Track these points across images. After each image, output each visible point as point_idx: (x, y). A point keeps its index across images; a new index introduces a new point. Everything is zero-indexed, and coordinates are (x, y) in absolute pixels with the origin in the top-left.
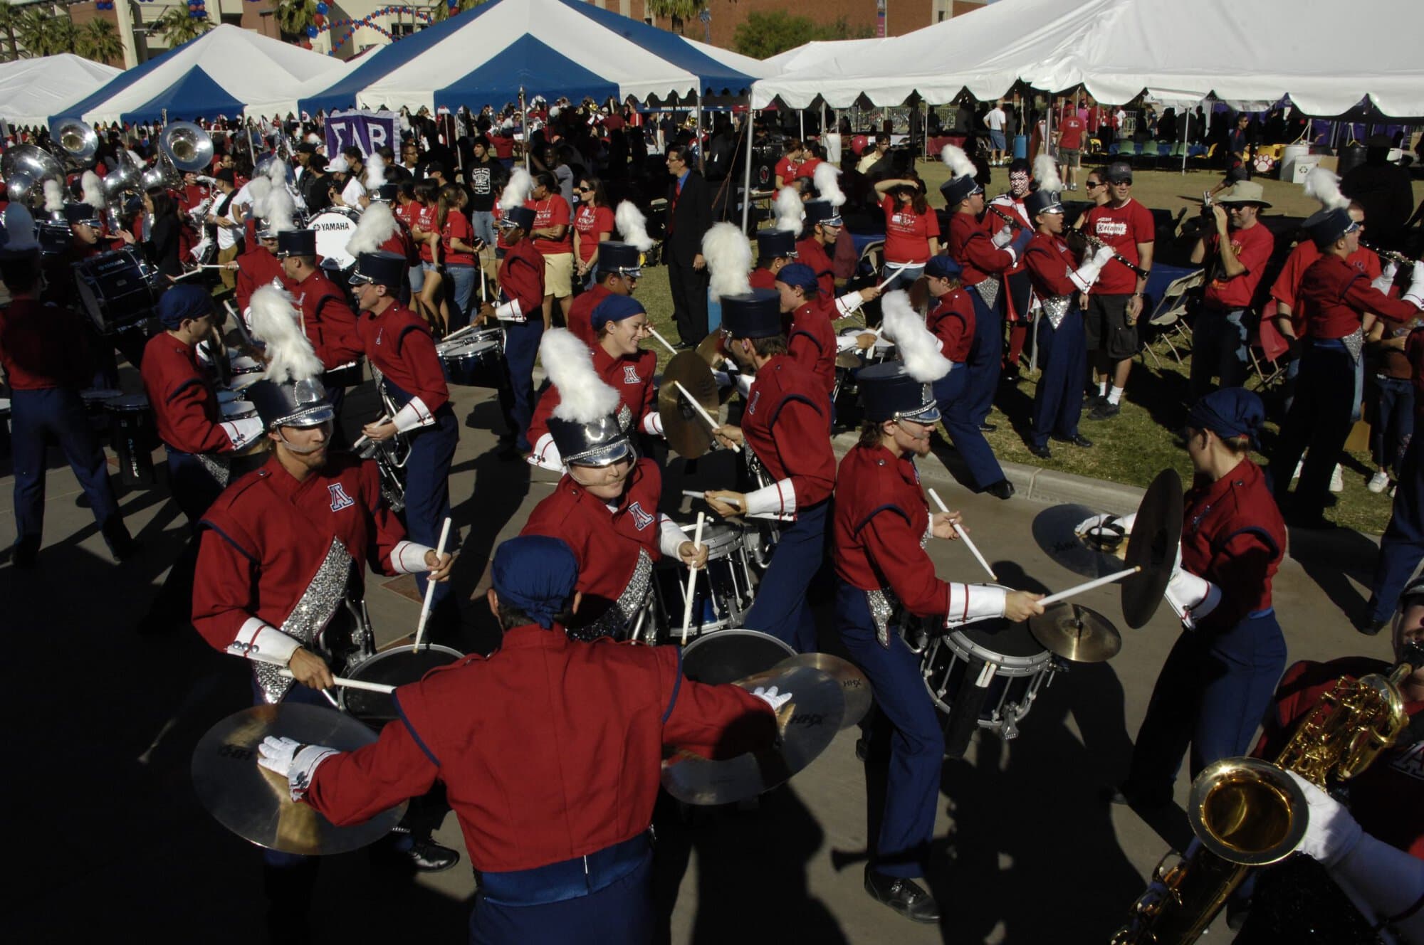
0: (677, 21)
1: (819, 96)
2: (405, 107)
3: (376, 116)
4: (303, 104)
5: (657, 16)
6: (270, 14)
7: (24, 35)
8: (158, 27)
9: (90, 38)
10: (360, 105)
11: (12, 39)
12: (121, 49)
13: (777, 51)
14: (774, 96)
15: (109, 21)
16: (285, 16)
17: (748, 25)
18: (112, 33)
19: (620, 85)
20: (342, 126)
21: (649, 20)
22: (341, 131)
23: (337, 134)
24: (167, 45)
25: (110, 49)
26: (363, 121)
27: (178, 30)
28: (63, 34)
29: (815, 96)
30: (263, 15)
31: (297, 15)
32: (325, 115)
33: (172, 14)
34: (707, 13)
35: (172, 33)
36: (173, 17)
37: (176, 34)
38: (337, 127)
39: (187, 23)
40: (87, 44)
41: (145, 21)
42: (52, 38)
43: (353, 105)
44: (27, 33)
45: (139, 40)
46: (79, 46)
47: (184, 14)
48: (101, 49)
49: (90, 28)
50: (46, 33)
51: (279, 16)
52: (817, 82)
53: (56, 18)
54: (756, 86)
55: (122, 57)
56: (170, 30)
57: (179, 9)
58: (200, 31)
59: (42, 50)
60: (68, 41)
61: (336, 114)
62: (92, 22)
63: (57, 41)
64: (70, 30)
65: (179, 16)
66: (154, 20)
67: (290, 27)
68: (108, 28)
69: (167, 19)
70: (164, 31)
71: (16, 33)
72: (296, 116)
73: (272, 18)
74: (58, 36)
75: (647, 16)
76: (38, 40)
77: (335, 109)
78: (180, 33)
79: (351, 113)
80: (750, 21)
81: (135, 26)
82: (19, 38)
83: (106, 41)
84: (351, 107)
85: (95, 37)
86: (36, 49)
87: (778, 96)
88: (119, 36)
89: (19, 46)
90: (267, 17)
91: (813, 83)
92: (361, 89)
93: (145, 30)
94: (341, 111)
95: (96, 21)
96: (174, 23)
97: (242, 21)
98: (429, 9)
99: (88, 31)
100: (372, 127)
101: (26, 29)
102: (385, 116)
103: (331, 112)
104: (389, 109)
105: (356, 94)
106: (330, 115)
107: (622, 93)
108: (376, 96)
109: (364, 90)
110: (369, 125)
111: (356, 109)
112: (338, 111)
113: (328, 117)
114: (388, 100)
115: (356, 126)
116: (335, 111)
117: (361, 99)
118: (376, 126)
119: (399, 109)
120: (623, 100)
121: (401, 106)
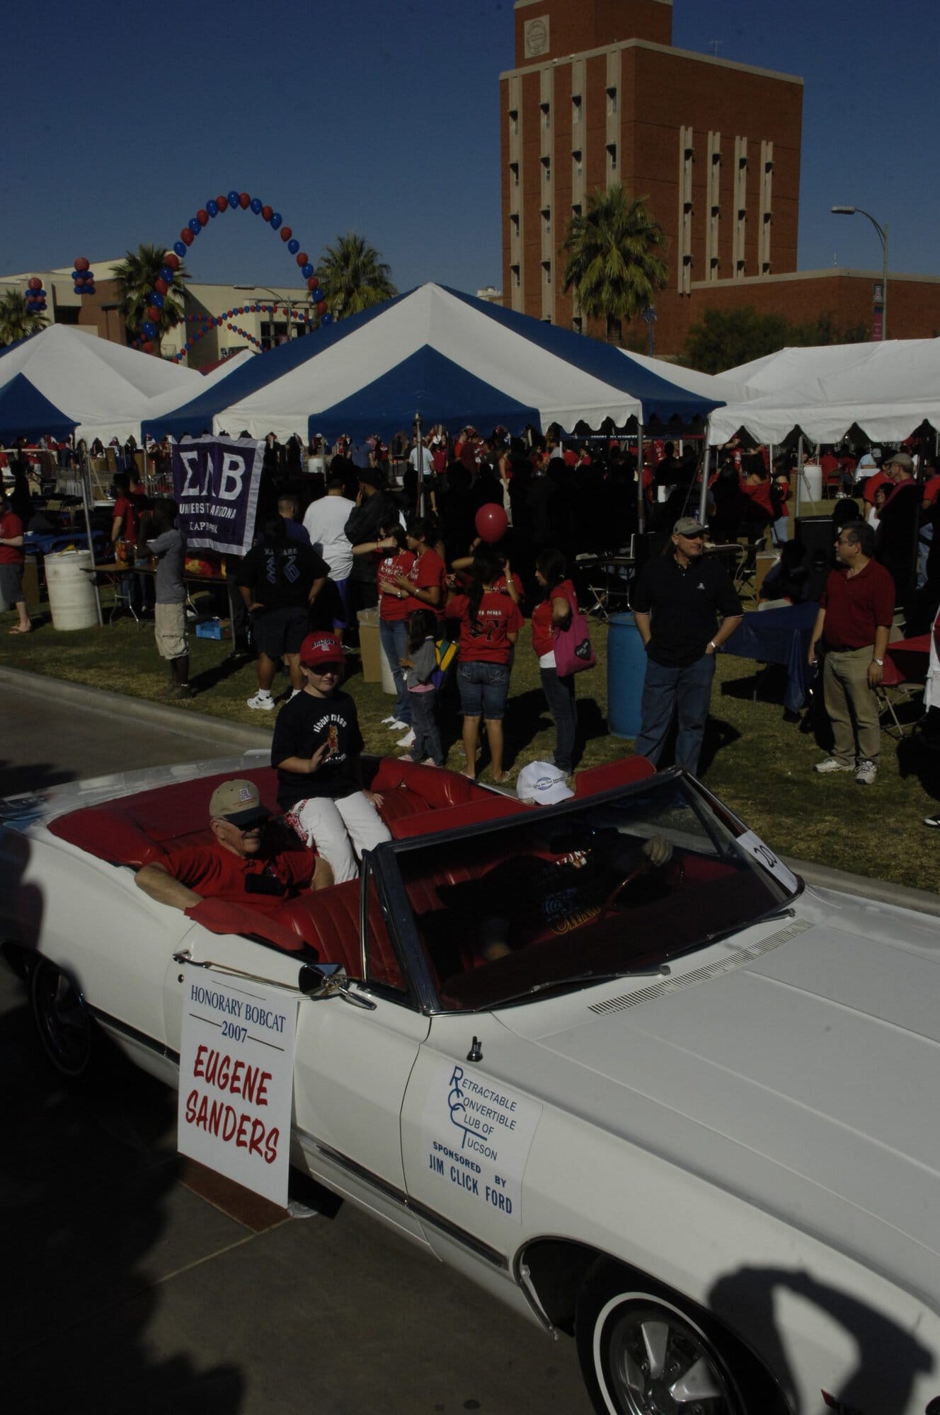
0: (614, 323)
1: (797, 428)
2: (272, 434)
3: (236, 445)
4: (149, 428)
5: (588, 315)
6: (113, 308)
10: (217, 430)
13: (740, 360)
14: (738, 428)
16: (132, 311)
17: (704, 326)
19: (541, 410)
20: (194, 455)
21: (578, 321)
22: (191, 461)
23: (187, 465)
26: (218, 450)
29: (790, 429)
30: (106, 309)
31: (146, 311)
34: (651, 312)
37: (1, 330)
38: (186, 456)
39: (13, 317)
43: (208, 430)
47: (11, 306)
51: (124, 310)
52: (795, 411)
54: (715, 415)
57: (5, 300)
58: (29, 327)
61: (187, 440)
67: (138, 324)
73: (116, 313)
75: (575, 315)
77: (186, 434)
79: (206, 439)
80: (706, 321)
84: (206, 432)
87: (742, 428)
90: (109, 312)
91: (788, 412)
92: (220, 410)
94: (194, 437)
97: (81, 316)
98: (307, 306)
100: (228, 458)
102: (247, 444)
103: (181, 438)
104: (253, 436)
105: (213, 416)
106: (179, 442)
107: (543, 421)
108: (238, 419)
109: (223, 412)
110: (225, 455)
111: (212, 435)
112: (189, 437)
113: (176, 443)
114: (252, 425)
115: (210, 455)
116: (185, 437)
117: (218, 424)
118: (233, 456)
119: (264, 437)
120: (545, 430)
121: (268, 434)
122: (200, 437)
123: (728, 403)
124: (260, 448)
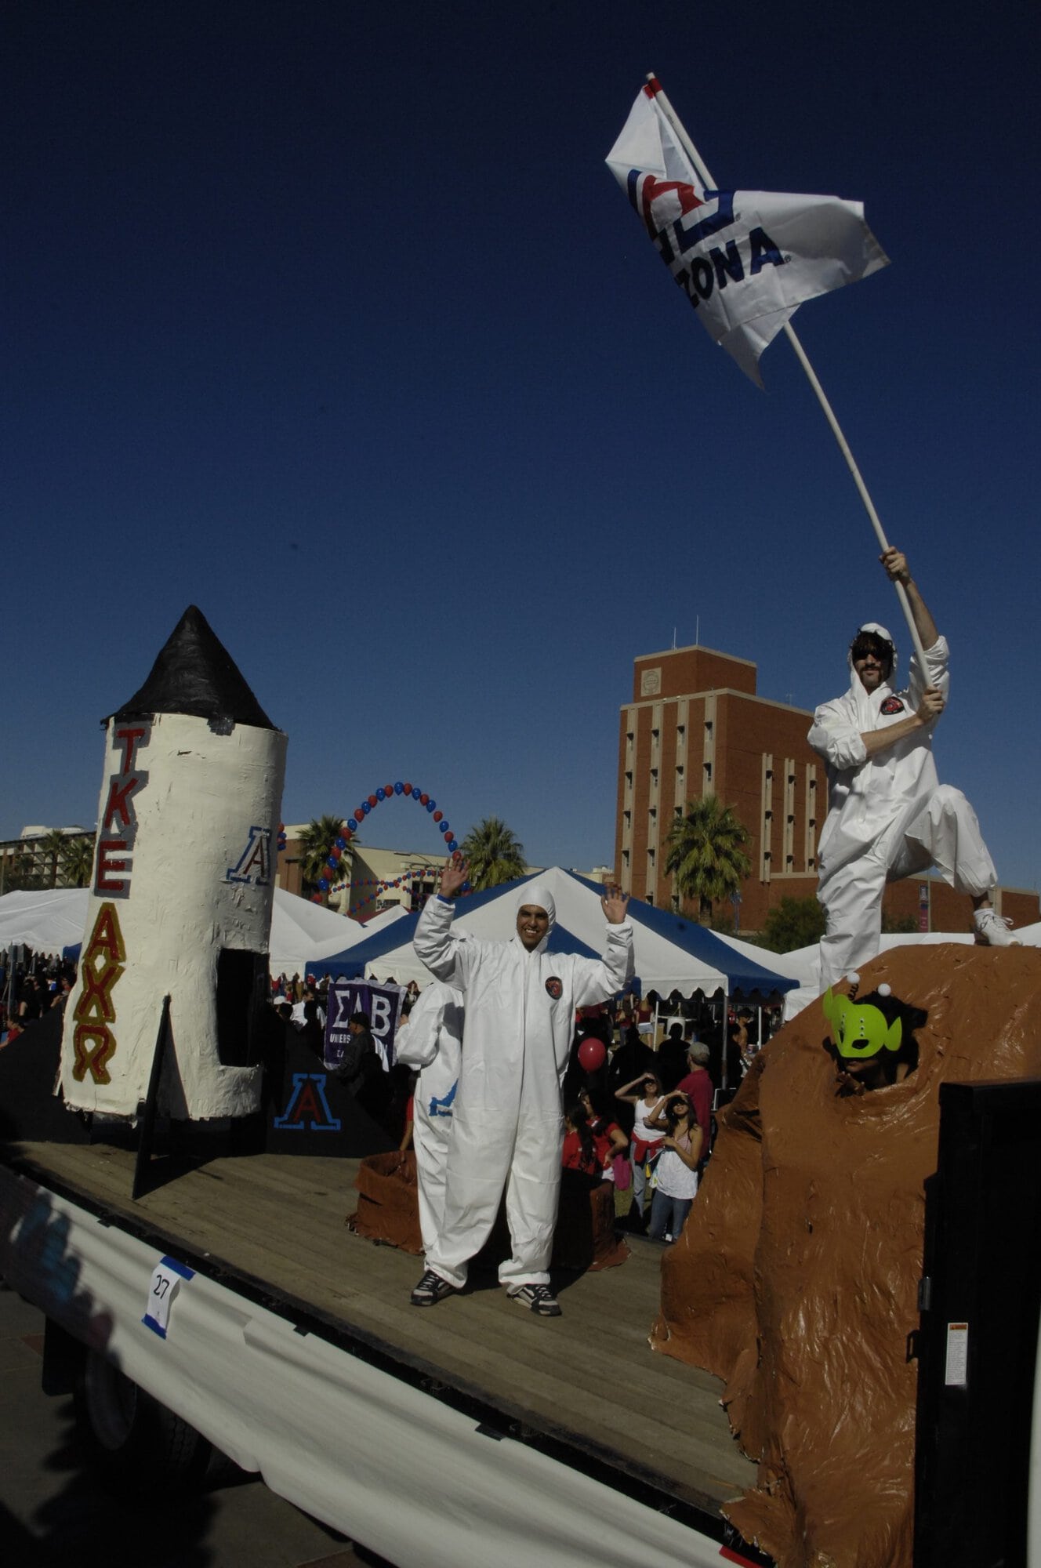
0: (706, 903)
2: (413, 982)
3: (383, 988)
4: (310, 967)
5: (685, 895)
6: (295, 861)
7: (66, 861)
10: (368, 975)
11: (55, 864)
16: (310, 866)
17: (782, 909)
19: (642, 979)
20: (346, 993)
21: (676, 899)
22: (344, 999)
23: (340, 1001)
26: (368, 992)
30: (289, 862)
31: (321, 866)
32: (331, 981)
34: (738, 896)
38: (341, 994)
43: (361, 974)
44: (70, 860)
50: (86, 861)
51: (304, 865)
54: (791, 995)
59: (77, 876)
61: (342, 981)
67: (313, 876)
71: (60, 859)
72: (302, 978)
73: (297, 866)
75: (674, 893)
76: (76, 867)
77: (342, 975)
79: (357, 981)
80: (782, 906)
82: (61, 863)
84: (359, 976)
86: (74, 874)
89: (59, 871)
90: (292, 864)
92: (371, 959)
94: (348, 979)
100: (376, 999)
101: (70, 857)
102: (393, 989)
103: (338, 978)
104: (398, 983)
105: (365, 963)
106: (336, 982)
107: (643, 988)
108: (385, 967)
109: (375, 960)
110: (374, 996)
111: (363, 978)
112: (345, 978)
113: (333, 982)
114: (397, 973)
115: (360, 995)
116: (342, 978)
117: (370, 969)
118: (381, 998)
119: (408, 982)
120: (644, 996)
121: (410, 981)
122: (353, 979)
123: (802, 983)
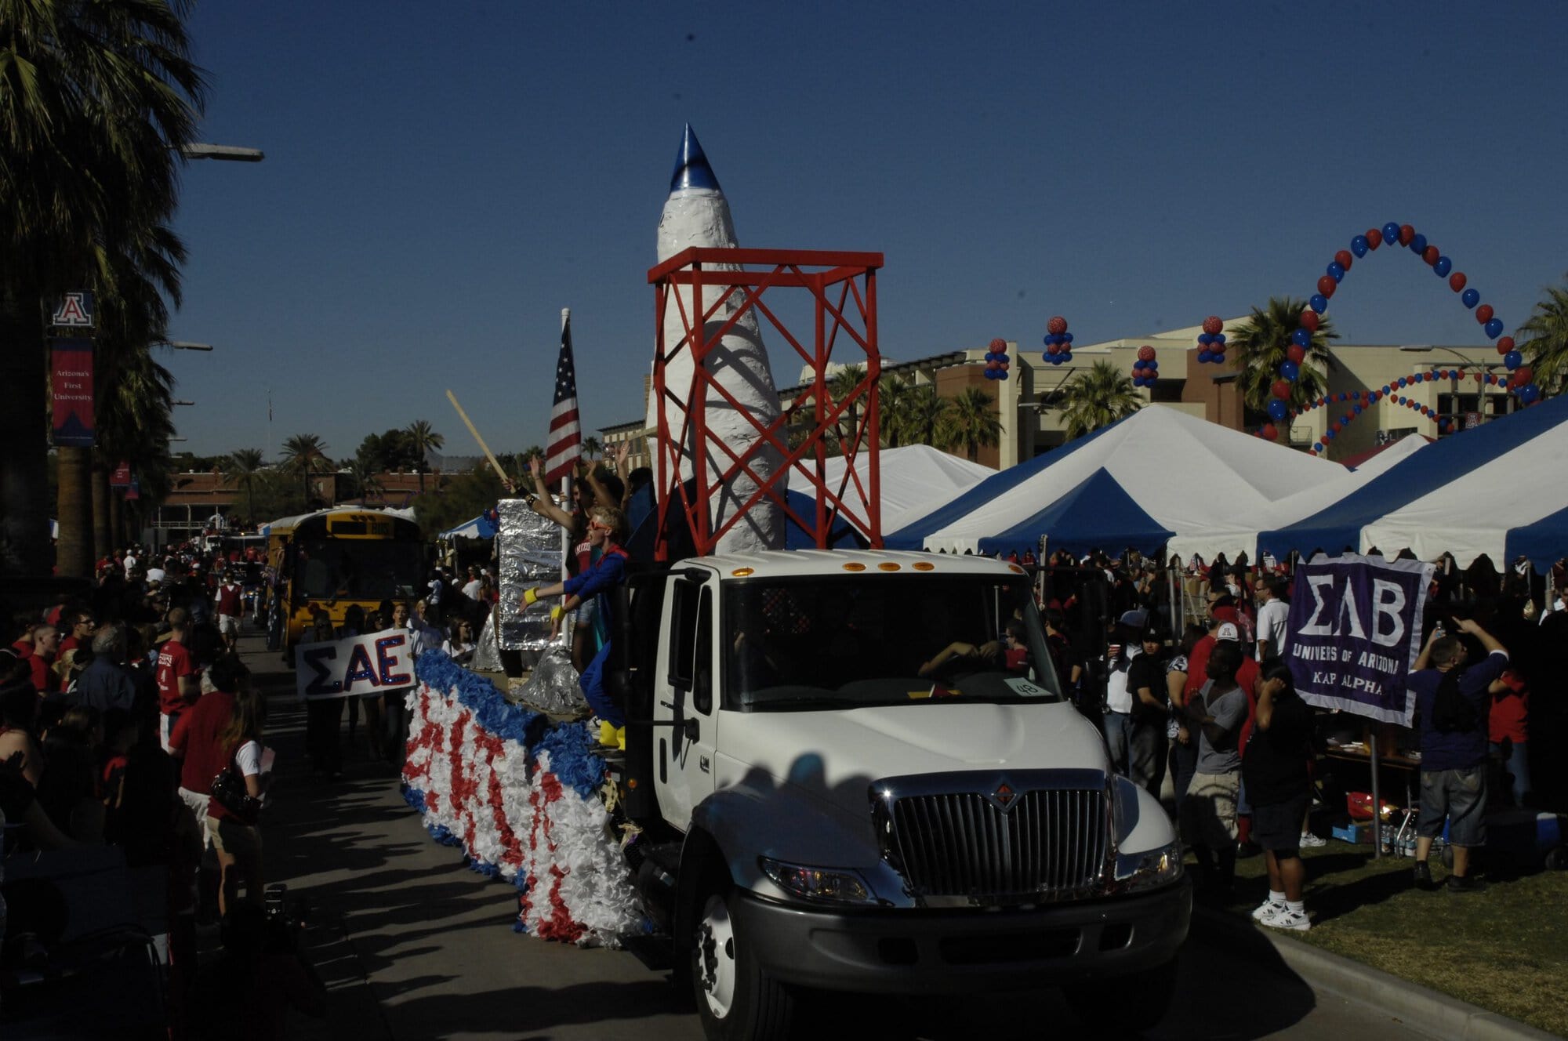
2: (1447, 554)
3: (1392, 568)
4: (1268, 541)
6: (1229, 379)
8: (1054, 400)
9: (957, 417)
10: (1365, 547)
11: (853, 417)
12: (997, 432)
15: (987, 392)
16: (1255, 384)
18: (987, 409)
20: (1328, 580)
22: (1323, 589)
23: (1316, 593)
24: (1065, 426)
25: (982, 432)
26: (1365, 576)
27: (1084, 404)
28: (921, 411)
30: (1219, 381)
31: (1274, 383)
32: (1301, 561)
33: (1079, 381)
35: (1075, 410)
36: (1077, 386)
37: (1081, 411)
38: (1316, 581)
39: (1099, 396)
40: (950, 424)
41: (1037, 391)
42: (906, 416)
43: (1353, 546)
45: (1026, 420)
46: (939, 428)
47: (1097, 382)
48: (970, 433)
49: (958, 401)
50: (899, 408)
51: (1244, 384)
53: (916, 389)
55: (996, 443)
56: (1072, 405)
57: (1089, 373)
58: (1117, 408)
59: (889, 433)
60: (925, 422)
61: (1320, 559)
62: (963, 393)
63: (912, 421)
64: (932, 405)
65: (1089, 385)
66: (1051, 390)
67: (1261, 401)
68: (984, 403)
69: (1069, 389)
70: (1062, 407)
71: (860, 409)
72: (1252, 561)
73: (1233, 386)
74: (914, 414)
76: (886, 420)
77: (1320, 551)
78: (1087, 410)
79: (1348, 559)
81: (1022, 399)
83: (977, 420)
84: (1349, 549)
85: (964, 414)
88: (998, 413)
90: (1222, 385)
92: (1369, 521)
93: (1036, 405)
94: (1330, 556)
95: (969, 392)
96: (1079, 396)
97: (1184, 395)
99: (956, 407)
100: (1380, 586)
102: (1408, 567)
103: (1312, 556)
104: (1420, 557)
105: (1360, 529)
106: (1308, 561)
108: (1394, 532)
109: (1376, 522)
110: (1376, 581)
111: (1358, 553)
112: (1324, 555)
113: (1304, 563)
114: (1417, 542)
115: (1351, 581)
116: (1318, 555)
117: (1368, 538)
118: (1389, 583)
119: (1435, 558)
121: (1441, 554)
124: (1428, 574)
